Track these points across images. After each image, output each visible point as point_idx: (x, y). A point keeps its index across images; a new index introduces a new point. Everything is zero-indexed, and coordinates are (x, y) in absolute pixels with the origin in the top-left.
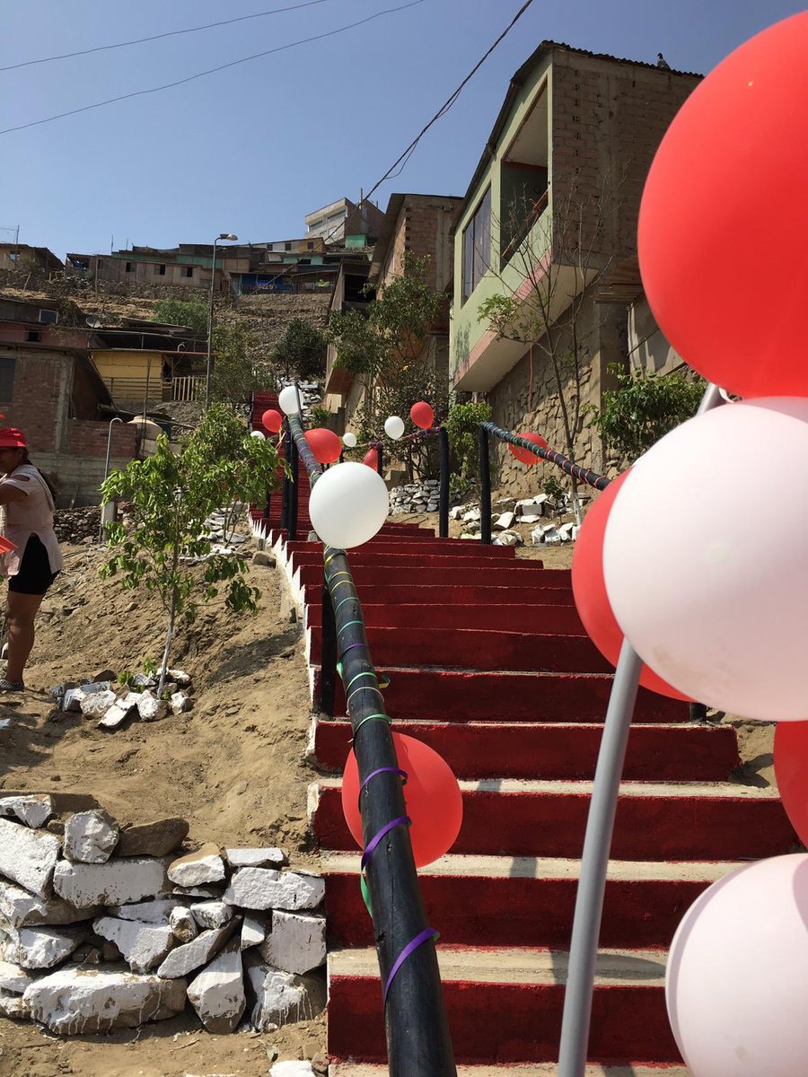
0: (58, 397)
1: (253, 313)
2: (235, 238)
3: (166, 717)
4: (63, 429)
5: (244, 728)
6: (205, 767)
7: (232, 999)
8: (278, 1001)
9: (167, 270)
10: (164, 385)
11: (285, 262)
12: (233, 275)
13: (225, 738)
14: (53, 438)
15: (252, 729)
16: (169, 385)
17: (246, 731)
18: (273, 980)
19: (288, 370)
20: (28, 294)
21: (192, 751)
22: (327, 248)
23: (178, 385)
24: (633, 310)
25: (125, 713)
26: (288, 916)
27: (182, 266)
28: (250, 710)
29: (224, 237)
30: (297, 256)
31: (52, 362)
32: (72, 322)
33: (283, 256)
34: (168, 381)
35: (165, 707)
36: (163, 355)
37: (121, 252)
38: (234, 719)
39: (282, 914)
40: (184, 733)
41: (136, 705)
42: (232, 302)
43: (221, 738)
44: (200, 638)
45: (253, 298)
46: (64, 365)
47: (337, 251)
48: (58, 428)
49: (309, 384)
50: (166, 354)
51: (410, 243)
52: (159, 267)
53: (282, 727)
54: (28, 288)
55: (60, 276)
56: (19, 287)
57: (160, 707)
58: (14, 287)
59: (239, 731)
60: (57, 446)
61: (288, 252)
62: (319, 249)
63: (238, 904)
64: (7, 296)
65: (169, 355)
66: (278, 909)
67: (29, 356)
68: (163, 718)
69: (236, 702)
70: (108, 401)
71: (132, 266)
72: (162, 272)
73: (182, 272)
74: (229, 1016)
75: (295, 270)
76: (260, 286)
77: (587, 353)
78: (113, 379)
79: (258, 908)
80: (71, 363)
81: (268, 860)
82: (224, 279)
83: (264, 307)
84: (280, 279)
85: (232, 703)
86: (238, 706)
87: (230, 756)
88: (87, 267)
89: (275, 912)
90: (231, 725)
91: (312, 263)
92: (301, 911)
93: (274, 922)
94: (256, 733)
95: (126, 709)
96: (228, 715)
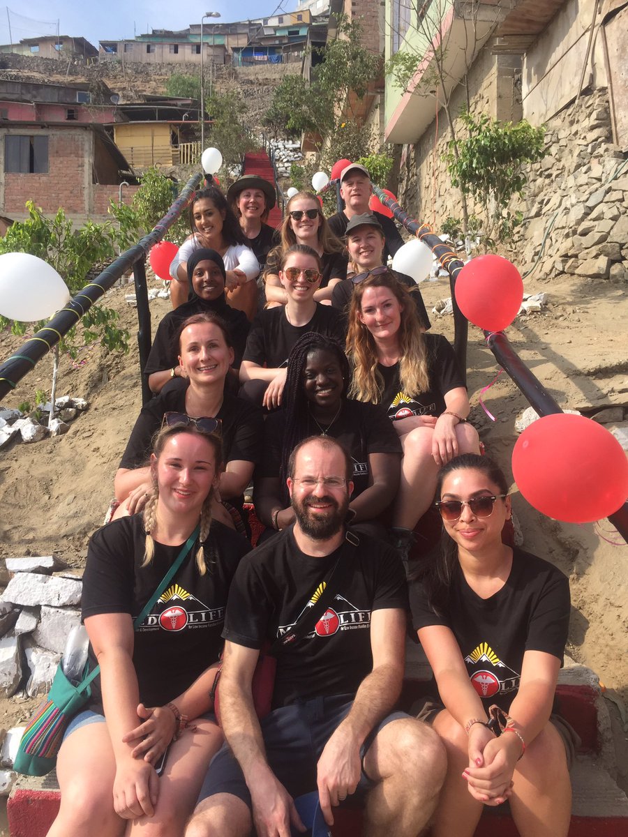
0: (83, 166)
1: (252, 83)
2: (218, 15)
3: (43, 439)
4: (90, 193)
5: (92, 449)
6: (54, 482)
7: (7, 673)
8: (44, 675)
9: (180, 50)
10: (173, 151)
11: (278, 35)
12: (236, 50)
13: (77, 458)
14: (82, 202)
15: (97, 450)
16: (177, 151)
17: (94, 451)
18: (41, 659)
19: (276, 132)
20: (71, 78)
21: (49, 468)
22: (313, 18)
23: (184, 150)
24: (525, 59)
25: (9, 436)
26: (53, 610)
27: (192, 44)
28: (100, 434)
29: (209, 15)
30: (288, 28)
31: (76, 137)
32: (99, 100)
33: (276, 29)
34: (176, 147)
35: (42, 431)
36: (170, 124)
37: (143, 36)
38: (87, 442)
39: (48, 608)
40: (51, 453)
41: (19, 430)
42: (234, 75)
43: (74, 458)
44: (111, 370)
45: (252, 69)
46: (86, 138)
47: (323, 21)
48: (86, 192)
49: (293, 143)
50: (173, 124)
51: (356, 8)
52: (173, 47)
53: (115, 449)
54: (71, 74)
55: (96, 61)
56: (62, 73)
57: (38, 431)
58: (59, 73)
59: (88, 452)
60: (87, 208)
61: (281, 25)
62: (306, 20)
63: (13, 602)
64: (54, 82)
65: (175, 125)
66: (45, 605)
67: (58, 133)
68: (40, 440)
69: (92, 428)
70: (127, 167)
71: (151, 48)
72: (176, 52)
73: (192, 50)
74: (4, 685)
75: (286, 41)
76: (258, 58)
77: (487, 103)
78: (132, 148)
79: (29, 604)
80: (91, 137)
81: (40, 566)
82: (226, 53)
83: (260, 77)
84: (272, 50)
85: (87, 428)
86: (92, 431)
87: (75, 473)
88: (116, 51)
89: (43, 608)
90: (85, 446)
91: (301, 34)
92: (64, 607)
93: (42, 615)
94: (98, 454)
95: (9, 434)
96: (84, 438)
